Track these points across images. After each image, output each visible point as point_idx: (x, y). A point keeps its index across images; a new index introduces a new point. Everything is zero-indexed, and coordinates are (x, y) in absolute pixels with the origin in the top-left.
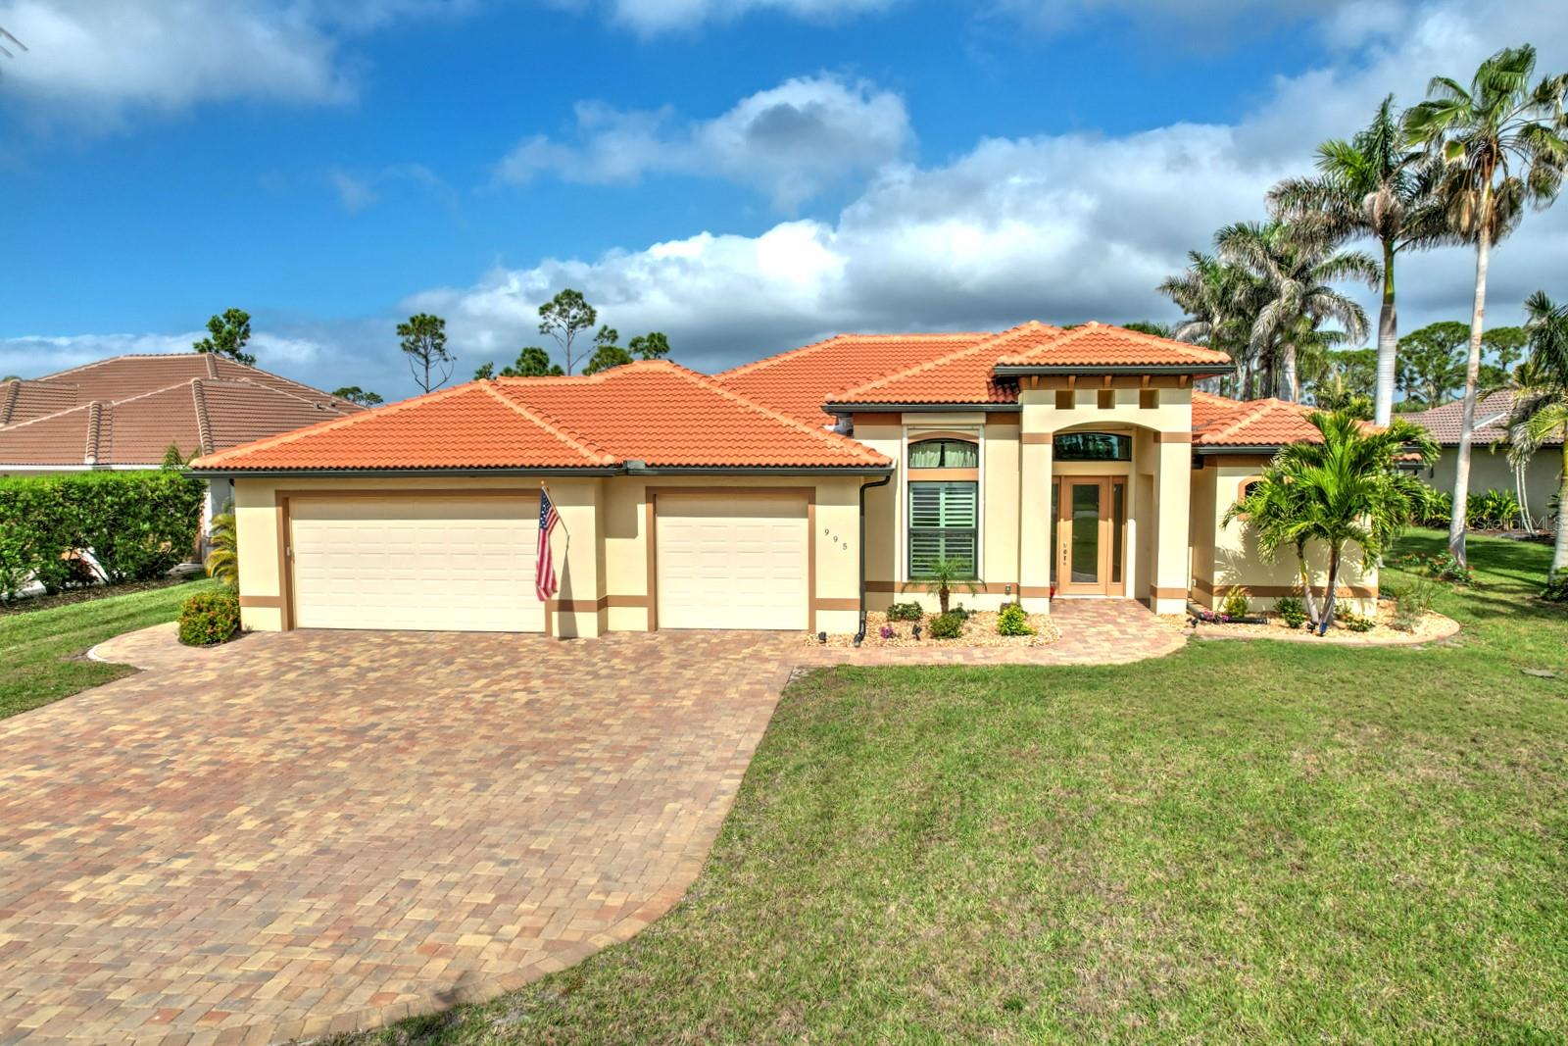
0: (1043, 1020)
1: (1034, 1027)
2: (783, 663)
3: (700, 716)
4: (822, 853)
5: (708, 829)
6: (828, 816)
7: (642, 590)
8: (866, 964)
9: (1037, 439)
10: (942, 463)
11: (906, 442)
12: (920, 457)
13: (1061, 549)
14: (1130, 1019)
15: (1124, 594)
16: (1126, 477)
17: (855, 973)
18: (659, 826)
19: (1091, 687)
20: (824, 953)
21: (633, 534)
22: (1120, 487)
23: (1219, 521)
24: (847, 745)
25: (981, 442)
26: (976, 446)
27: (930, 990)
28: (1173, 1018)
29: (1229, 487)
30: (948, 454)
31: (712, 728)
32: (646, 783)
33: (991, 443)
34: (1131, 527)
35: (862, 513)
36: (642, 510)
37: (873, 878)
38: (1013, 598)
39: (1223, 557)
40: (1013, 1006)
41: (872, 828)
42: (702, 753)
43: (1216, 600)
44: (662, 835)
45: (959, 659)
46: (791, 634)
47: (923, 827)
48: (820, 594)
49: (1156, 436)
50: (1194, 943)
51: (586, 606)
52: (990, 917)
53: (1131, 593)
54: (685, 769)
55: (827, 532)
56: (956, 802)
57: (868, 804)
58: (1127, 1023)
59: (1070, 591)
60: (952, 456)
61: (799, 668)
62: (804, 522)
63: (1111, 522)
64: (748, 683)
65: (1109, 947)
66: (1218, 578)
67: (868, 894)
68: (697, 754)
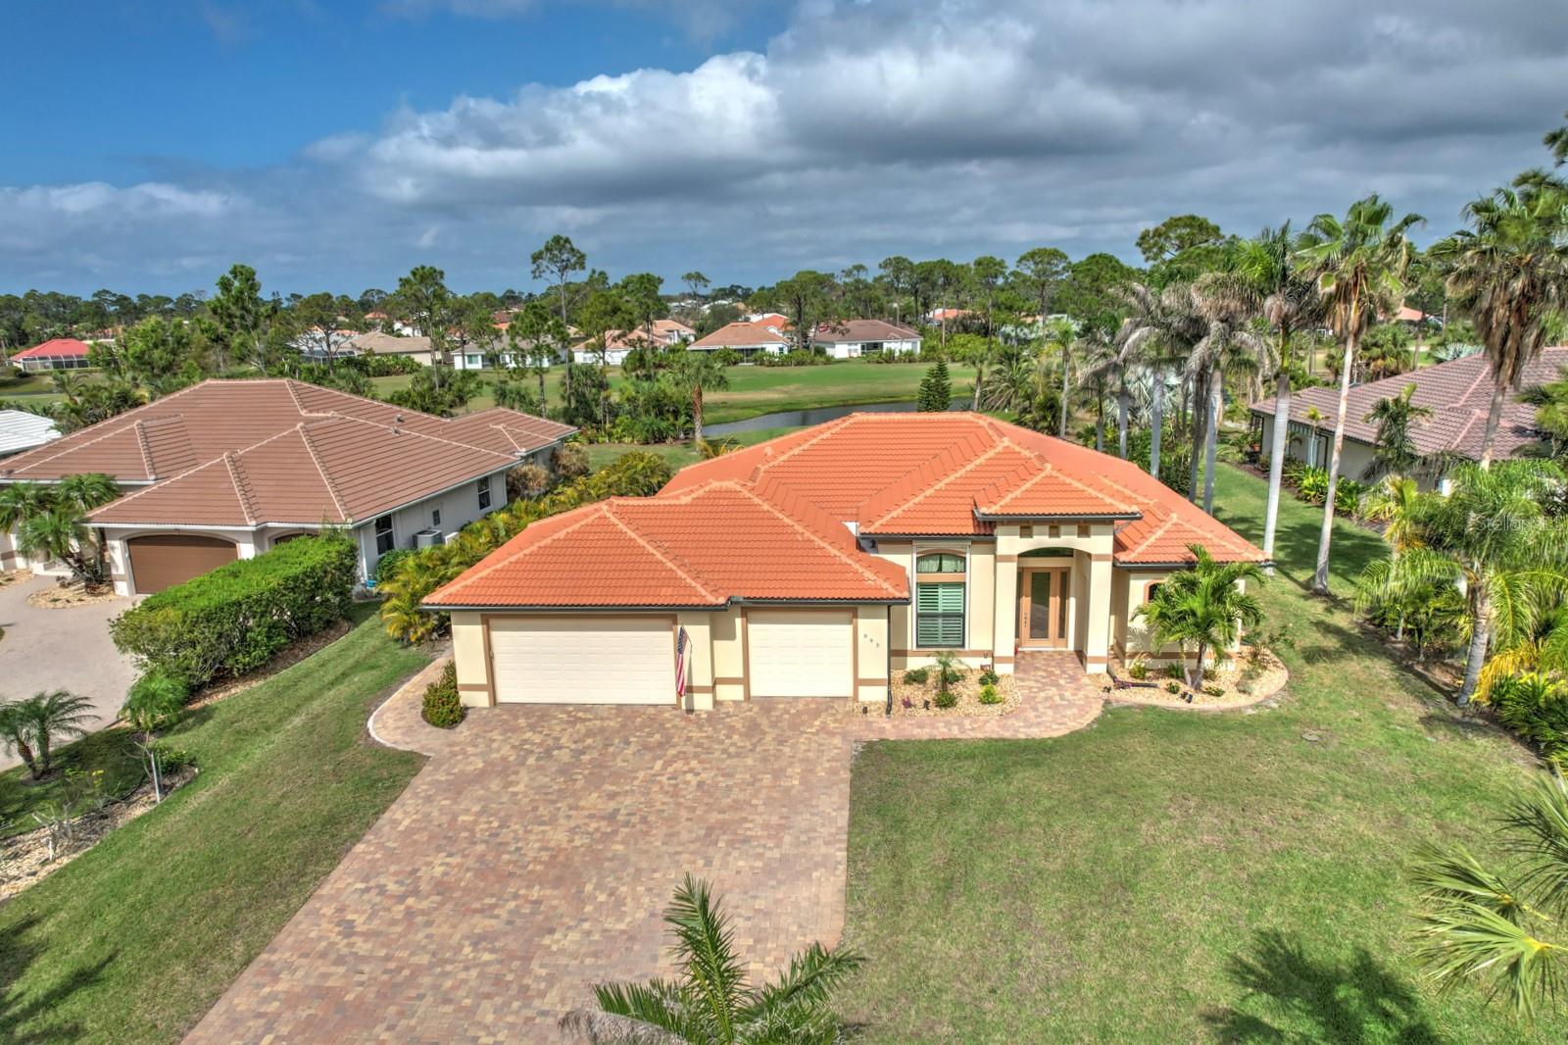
0: (1005, 998)
1: (1001, 1001)
2: (844, 736)
3: (807, 795)
4: (902, 909)
5: (840, 891)
6: (900, 882)
7: (739, 674)
8: (932, 972)
9: (1007, 559)
10: (940, 570)
11: (915, 556)
12: (925, 565)
13: (1022, 620)
14: (1040, 996)
15: (1067, 646)
16: (1069, 568)
17: (927, 978)
18: (814, 889)
19: (1037, 764)
20: (914, 968)
21: (732, 637)
22: (1065, 575)
23: (1129, 618)
24: (899, 823)
25: (968, 556)
26: (964, 559)
27: (959, 986)
28: (1056, 995)
29: (1138, 588)
30: (944, 562)
31: (817, 806)
32: (795, 856)
33: (975, 558)
34: (1072, 602)
35: (889, 622)
36: (738, 621)
37: (927, 925)
38: (988, 661)
39: (1133, 633)
40: (993, 991)
41: (923, 890)
42: (818, 829)
43: (1127, 662)
44: (817, 896)
45: (955, 732)
46: (841, 702)
47: (947, 887)
48: (861, 676)
49: (1089, 555)
50: (1070, 957)
51: (703, 690)
52: (983, 946)
53: (1071, 647)
54: (813, 843)
55: (866, 636)
56: (962, 870)
57: (918, 874)
58: (1038, 998)
59: (1031, 646)
60: (947, 564)
61: (856, 741)
62: (849, 628)
63: (1058, 598)
64: (828, 761)
65: (1033, 960)
66: (1129, 647)
67: (925, 933)
68: (815, 831)
